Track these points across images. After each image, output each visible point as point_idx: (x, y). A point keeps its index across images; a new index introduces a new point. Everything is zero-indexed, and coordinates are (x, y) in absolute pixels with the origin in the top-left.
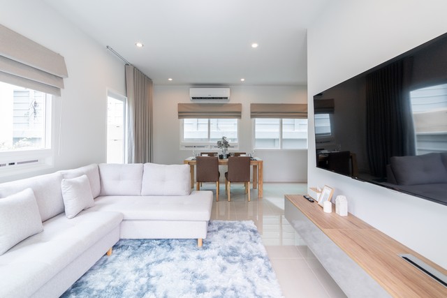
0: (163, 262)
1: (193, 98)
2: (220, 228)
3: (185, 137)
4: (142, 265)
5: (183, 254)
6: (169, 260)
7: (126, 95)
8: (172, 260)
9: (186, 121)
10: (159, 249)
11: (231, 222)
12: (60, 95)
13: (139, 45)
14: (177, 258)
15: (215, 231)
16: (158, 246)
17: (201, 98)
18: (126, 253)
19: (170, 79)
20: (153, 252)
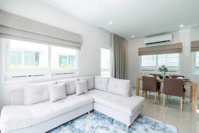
0: (104, 129)
1: (147, 44)
2: (146, 123)
3: (142, 66)
4: (95, 126)
5: (115, 129)
6: (107, 129)
7: (111, 46)
8: (108, 130)
9: (143, 57)
10: (107, 121)
11: (157, 121)
12: (80, 50)
13: (111, 23)
14: (111, 130)
15: (142, 123)
16: (107, 119)
17: (151, 43)
18: (94, 117)
19: (133, 36)
20: (103, 121)
